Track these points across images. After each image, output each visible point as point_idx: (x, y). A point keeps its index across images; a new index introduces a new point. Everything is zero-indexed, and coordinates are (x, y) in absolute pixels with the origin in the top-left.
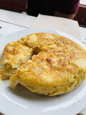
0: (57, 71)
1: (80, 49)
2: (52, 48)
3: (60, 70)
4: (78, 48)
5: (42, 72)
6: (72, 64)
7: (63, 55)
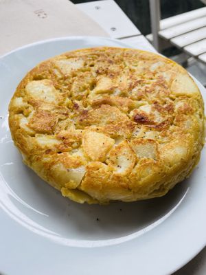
0: (172, 128)
1: (154, 59)
2: (112, 89)
3: (175, 122)
4: (147, 57)
5: (157, 149)
6: (177, 97)
7: (148, 90)
